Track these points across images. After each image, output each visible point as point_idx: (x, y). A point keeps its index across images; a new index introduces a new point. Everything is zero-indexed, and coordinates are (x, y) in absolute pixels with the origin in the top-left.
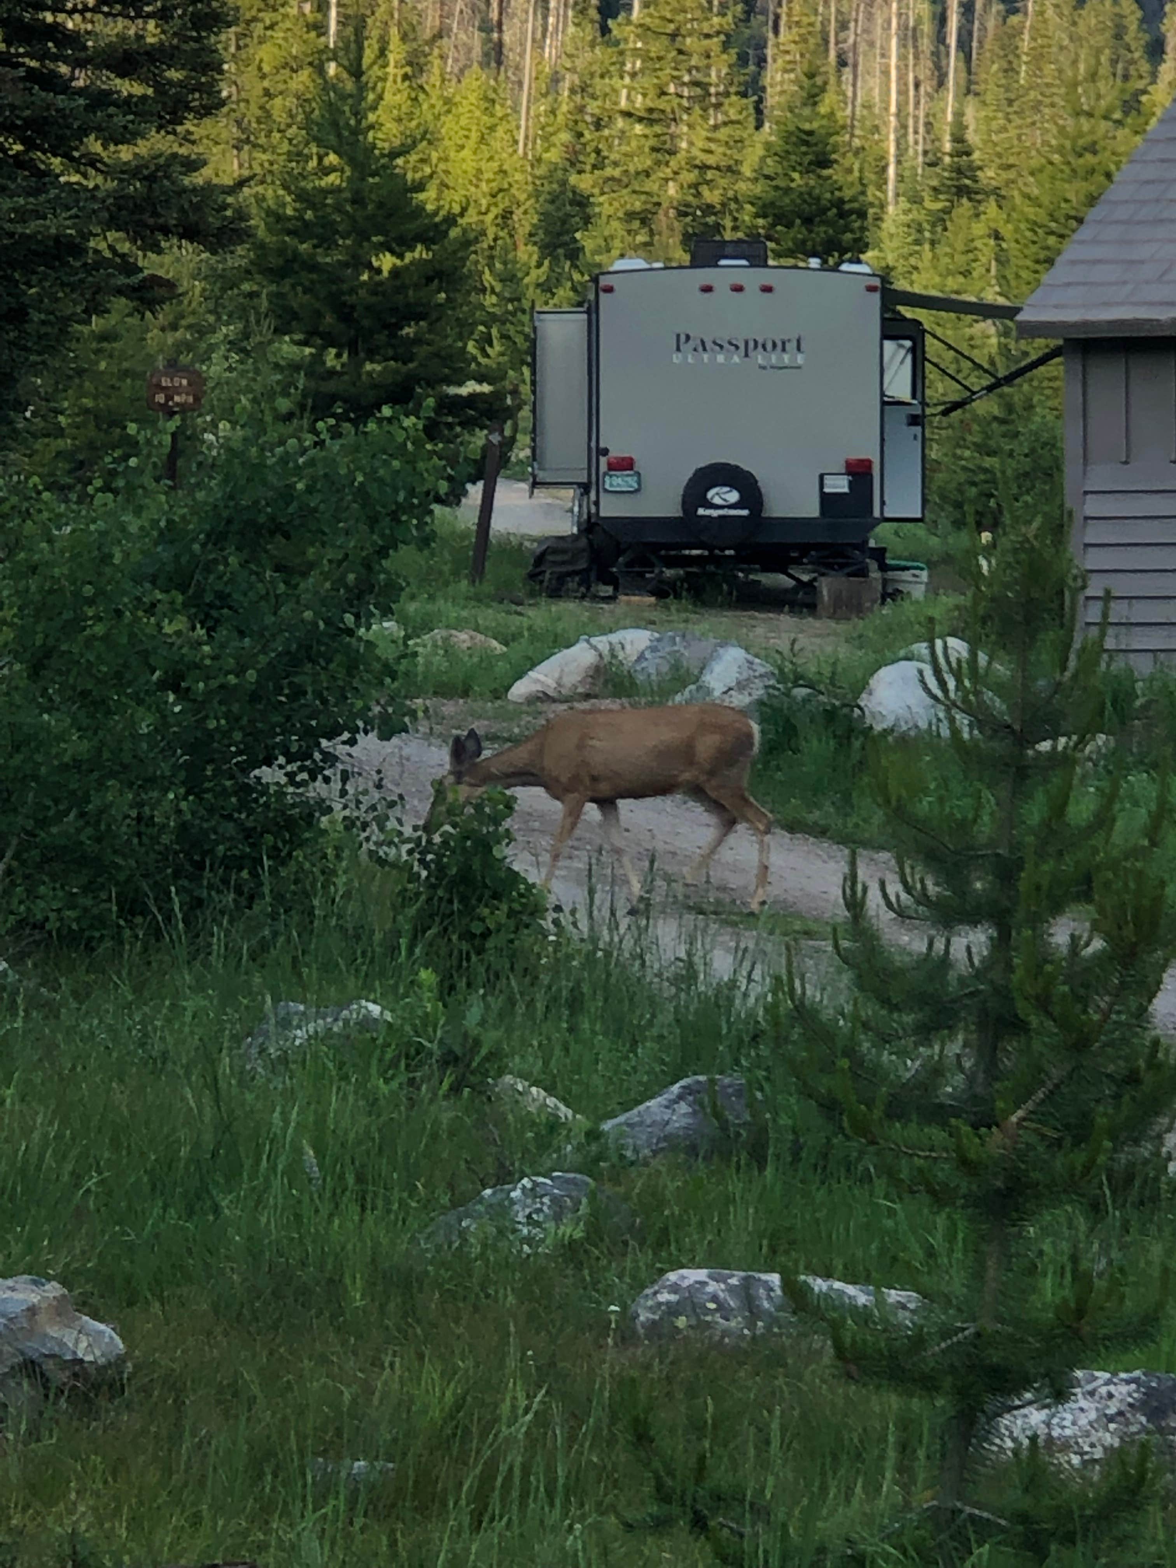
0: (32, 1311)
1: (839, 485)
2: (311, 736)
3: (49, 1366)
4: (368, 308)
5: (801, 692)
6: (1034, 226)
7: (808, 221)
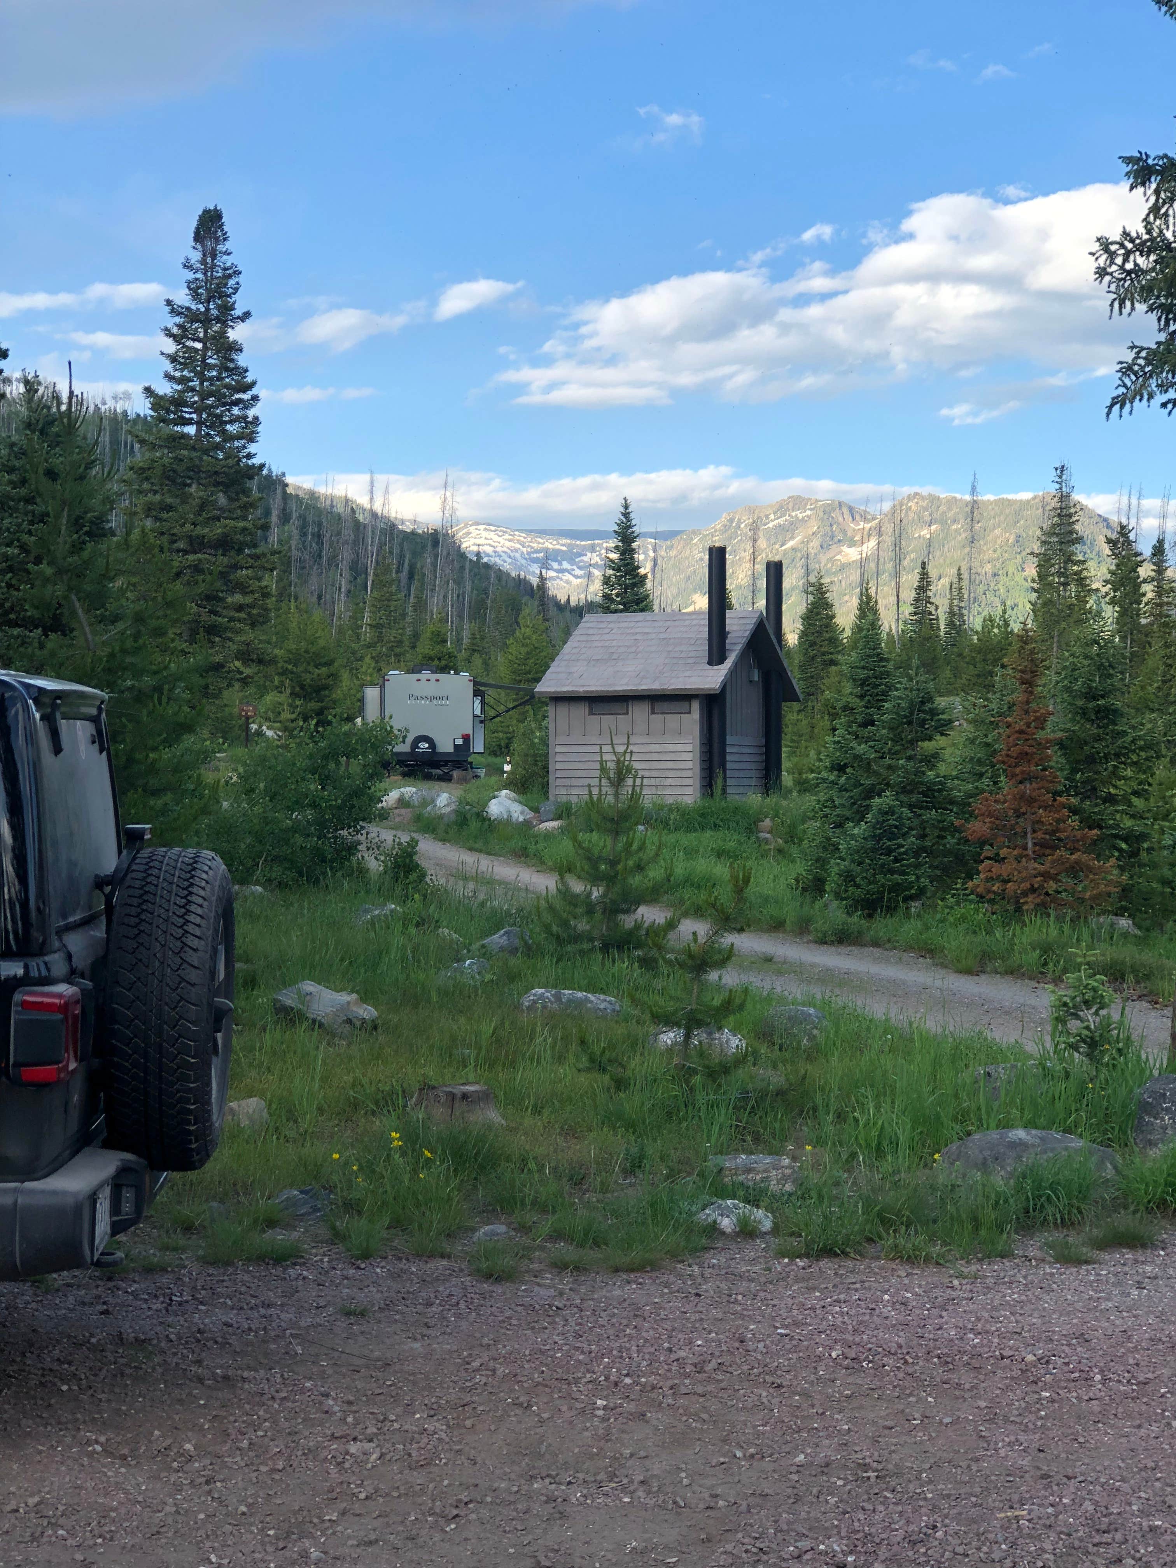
0: (348, 1003)
1: (460, 742)
2: (357, 821)
3: (354, 1020)
4: (310, 686)
5: (468, 807)
6: (510, 661)
7: (439, 659)
